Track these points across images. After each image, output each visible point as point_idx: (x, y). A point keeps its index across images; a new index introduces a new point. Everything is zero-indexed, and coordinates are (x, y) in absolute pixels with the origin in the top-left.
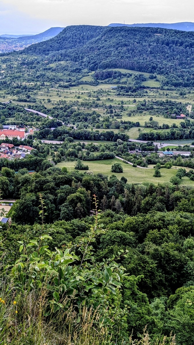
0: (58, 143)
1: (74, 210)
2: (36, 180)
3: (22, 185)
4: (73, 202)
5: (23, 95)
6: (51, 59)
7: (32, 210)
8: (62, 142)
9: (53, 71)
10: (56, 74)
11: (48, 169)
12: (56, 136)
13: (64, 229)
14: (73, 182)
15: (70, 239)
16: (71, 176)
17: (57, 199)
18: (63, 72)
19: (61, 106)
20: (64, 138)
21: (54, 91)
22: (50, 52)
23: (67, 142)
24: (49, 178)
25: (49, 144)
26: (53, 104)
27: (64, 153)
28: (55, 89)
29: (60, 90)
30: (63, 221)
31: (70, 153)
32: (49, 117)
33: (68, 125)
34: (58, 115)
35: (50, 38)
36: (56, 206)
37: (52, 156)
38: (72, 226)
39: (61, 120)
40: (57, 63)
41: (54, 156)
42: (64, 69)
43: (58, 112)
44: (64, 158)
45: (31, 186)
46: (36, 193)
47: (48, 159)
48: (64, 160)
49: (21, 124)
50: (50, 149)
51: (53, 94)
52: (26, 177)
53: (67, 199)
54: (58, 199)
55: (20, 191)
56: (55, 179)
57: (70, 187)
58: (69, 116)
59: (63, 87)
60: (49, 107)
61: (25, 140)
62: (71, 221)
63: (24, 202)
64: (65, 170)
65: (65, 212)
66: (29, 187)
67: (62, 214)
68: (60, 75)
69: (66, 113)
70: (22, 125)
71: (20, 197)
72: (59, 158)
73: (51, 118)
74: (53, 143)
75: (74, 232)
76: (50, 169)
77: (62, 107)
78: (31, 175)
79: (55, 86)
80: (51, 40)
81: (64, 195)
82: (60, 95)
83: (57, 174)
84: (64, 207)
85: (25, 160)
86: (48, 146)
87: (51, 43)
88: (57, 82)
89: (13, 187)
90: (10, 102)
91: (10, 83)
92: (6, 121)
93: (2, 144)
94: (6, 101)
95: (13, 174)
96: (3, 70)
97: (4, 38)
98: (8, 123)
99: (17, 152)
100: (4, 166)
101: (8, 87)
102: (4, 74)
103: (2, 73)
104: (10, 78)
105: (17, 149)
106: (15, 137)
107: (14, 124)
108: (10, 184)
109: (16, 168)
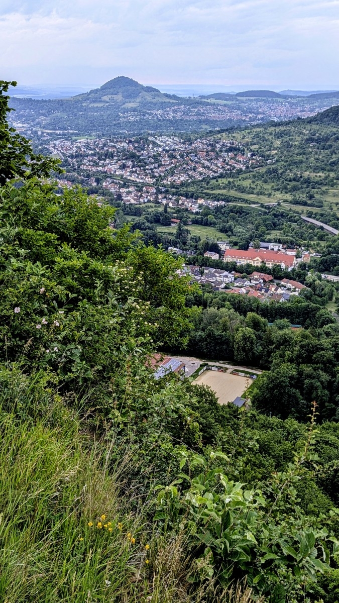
2: (302, 343)
3: (277, 348)
5: (303, 193)
7: (288, 394)
11: (326, 327)
13: (338, 438)
17: (335, 381)
24: (325, 342)
25: (334, 283)
37: (337, 305)
45: (292, 352)
46: (298, 364)
47: (329, 309)
49: (292, 243)
50: (335, 290)
52: (285, 334)
54: (336, 383)
55: (272, 357)
56: (335, 345)
61: (294, 270)
63: (276, 377)
66: (287, 353)
71: (270, 367)
76: (330, 327)
78: (295, 331)
85: (289, 304)
86: (333, 286)
89: (260, 348)
90: (279, 204)
91: (283, 172)
92: (266, 236)
93: (255, 273)
94: (272, 202)
95: (265, 326)
96: (275, 149)
97: (285, 97)
98: (269, 239)
99: (276, 290)
100: (252, 310)
101: (279, 178)
102: (275, 156)
103: (272, 154)
104: (285, 164)
105: (278, 284)
106: (277, 264)
107: (279, 241)
108: (257, 343)
109: (272, 316)
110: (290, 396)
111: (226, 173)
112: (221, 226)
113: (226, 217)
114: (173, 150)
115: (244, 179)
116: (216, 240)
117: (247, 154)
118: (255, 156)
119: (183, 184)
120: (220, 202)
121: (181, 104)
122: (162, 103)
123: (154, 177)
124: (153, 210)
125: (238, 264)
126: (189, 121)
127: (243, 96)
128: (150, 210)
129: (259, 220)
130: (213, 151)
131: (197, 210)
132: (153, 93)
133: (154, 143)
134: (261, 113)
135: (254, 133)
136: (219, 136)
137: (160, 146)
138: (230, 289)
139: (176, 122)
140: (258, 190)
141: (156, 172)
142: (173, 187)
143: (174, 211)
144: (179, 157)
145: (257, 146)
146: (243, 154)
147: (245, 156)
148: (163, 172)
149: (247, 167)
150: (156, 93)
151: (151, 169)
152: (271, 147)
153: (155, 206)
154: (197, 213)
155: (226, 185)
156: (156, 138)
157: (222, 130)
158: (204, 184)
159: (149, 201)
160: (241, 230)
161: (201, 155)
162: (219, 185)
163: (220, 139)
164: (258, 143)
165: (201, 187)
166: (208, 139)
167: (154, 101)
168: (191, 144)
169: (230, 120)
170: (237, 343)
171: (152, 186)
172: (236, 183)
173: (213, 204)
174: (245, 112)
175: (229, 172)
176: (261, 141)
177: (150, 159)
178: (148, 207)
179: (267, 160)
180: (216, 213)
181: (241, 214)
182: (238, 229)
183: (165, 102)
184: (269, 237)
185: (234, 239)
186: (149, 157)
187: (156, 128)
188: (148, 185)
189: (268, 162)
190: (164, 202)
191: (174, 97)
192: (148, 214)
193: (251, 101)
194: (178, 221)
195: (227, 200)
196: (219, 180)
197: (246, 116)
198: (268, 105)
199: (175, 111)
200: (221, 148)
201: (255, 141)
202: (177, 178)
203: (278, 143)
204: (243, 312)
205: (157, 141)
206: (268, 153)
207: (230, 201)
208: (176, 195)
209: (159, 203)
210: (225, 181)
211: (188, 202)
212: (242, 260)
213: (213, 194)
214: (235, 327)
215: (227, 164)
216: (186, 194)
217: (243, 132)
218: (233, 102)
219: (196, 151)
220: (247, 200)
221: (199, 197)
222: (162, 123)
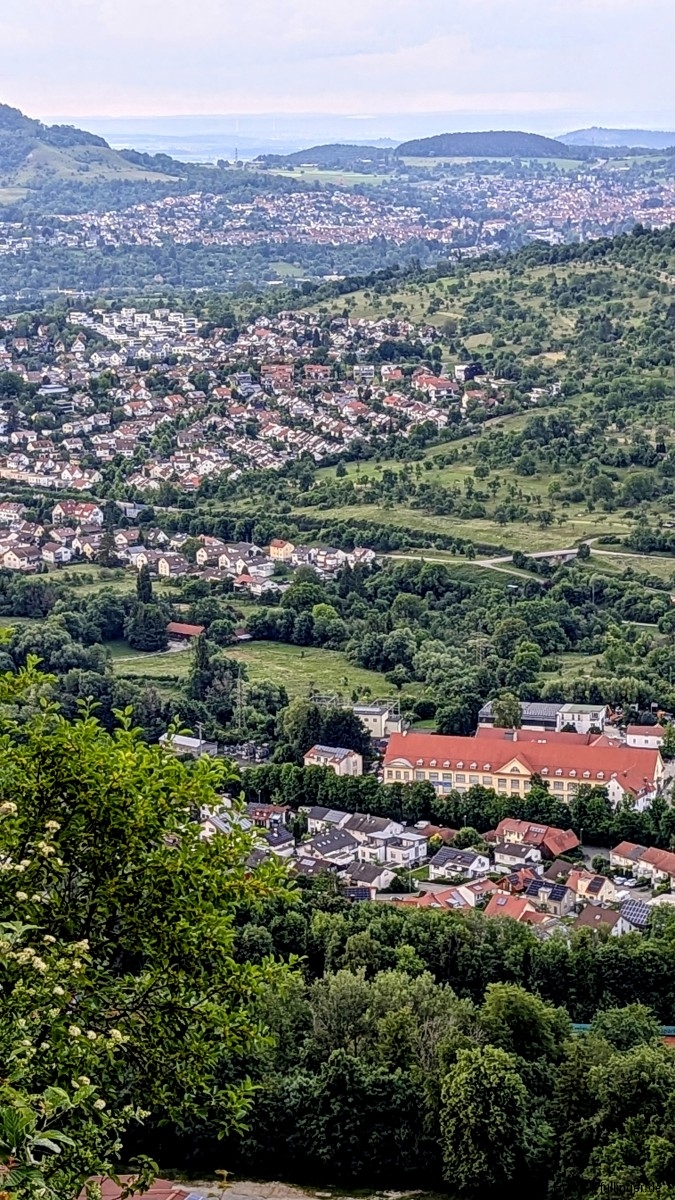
49: (642, 699)
52: (641, 1068)
61: (657, 806)
70: (643, 707)
85: (648, 945)
89: (546, 1128)
90: (584, 554)
91: (593, 431)
92: (540, 676)
93: (507, 824)
94: (556, 547)
95: (559, 1037)
96: (556, 347)
97: (585, 154)
98: (554, 689)
99: (594, 888)
100: (504, 975)
101: (577, 455)
102: (558, 371)
103: (546, 364)
104: (597, 400)
105: (600, 866)
106: (593, 784)
107: (595, 697)
108: (533, 1108)
109: (582, 996)
111: (375, 444)
112: (365, 643)
113: (382, 609)
114: (166, 361)
115: (445, 462)
116: (348, 698)
117: (452, 366)
118: (482, 373)
119: (208, 489)
120: (358, 552)
121: (191, 187)
122: (117, 186)
123: (95, 464)
124: (95, 590)
125: (440, 791)
126: (225, 249)
127: (426, 155)
128: (82, 592)
129: (510, 617)
130: (320, 359)
131: (269, 585)
132: (79, 149)
133: (90, 336)
134: (495, 216)
135: (475, 290)
136: (341, 302)
137: (116, 348)
138: (414, 891)
139: (173, 255)
140: (500, 503)
141: (103, 446)
142: (173, 502)
143: (177, 592)
144: (188, 386)
145: (487, 339)
146: (437, 370)
147: (444, 376)
148: (128, 444)
149: (455, 417)
150: (93, 148)
151: (81, 435)
152: (539, 338)
153: (104, 577)
154: (269, 598)
155: (377, 485)
156: (98, 319)
157: (350, 281)
158: (291, 487)
159: (79, 558)
160: (445, 658)
161: (275, 375)
162: (350, 487)
163: (346, 314)
164: (492, 325)
165: (281, 497)
166: (300, 314)
167: (86, 178)
168: (235, 336)
169: (380, 244)
170: (453, 1114)
171: (87, 500)
172: (413, 478)
173: (328, 560)
174: (435, 214)
175: (384, 437)
176: (501, 320)
177: (77, 397)
178: (77, 582)
179: (529, 388)
180: (343, 596)
181: (439, 595)
182: (432, 654)
183: (127, 183)
184: (551, 680)
185: (417, 693)
186: (72, 391)
187: (95, 279)
188: (72, 496)
189: (535, 395)
190: (139, 559)
191: (162, 162)
192: (76, 609)
193: (457, 170)
194: (196, 630)
195: (383, 543)
196: (350, 468)
197: (439, 226)
198: (519, 184)
199: (166, 216)
200: (351, 348)
201: (479, 318)
202: (185, 466)
203: (566, 324)
204: (469, 985)
205: (102, 329)
206: (530, 362)
207: (397, 547)
208: (185, 530)
209: (117, 563)
210: (372, 471)
211: (233, 558)
212: (454, 774)
213: (326, 523)
214: (440, 1047)
215: (378, 408)
216: (224, 524)
217: (432, 287)
218: (387, 178)
219: (253, 364)
220: (460, 542)
221: (275, 535)
222: (119, 261)
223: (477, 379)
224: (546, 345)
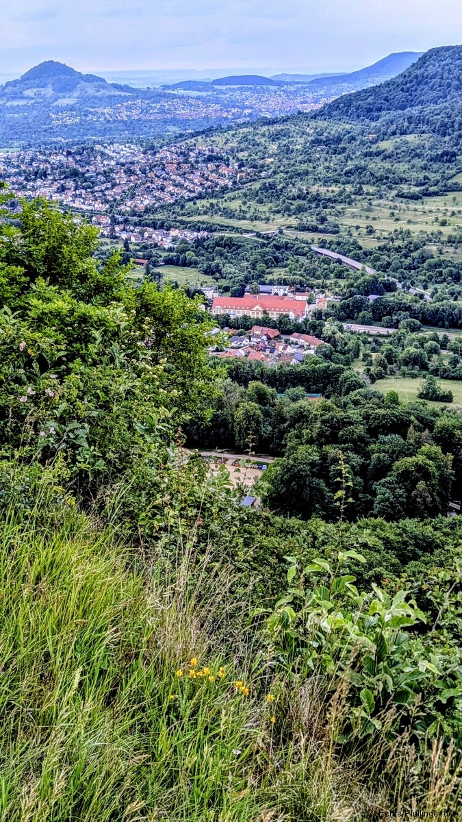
0: (384, 331)
1: (408, 497)
2: (324, 417)
3: (292, 426)
4: (406, 477)
5: (312, 214)
6: (383, 129)
7: (309, 486)
8: (391, 331)
9: (385, 158)
10: (392, 166)
11: (353, 394)
12: (380, 314)
13: (380, 539)
14: (411, 429)
15: (393, 565)
16: (408, 413)
17: (369, 464)
18: (410, 162)
19: (397, 243)
20: (398, 321)
21: (382, 208)
22: (384, 113)
23: (403, 331)
24: (354, 413)
25: (360, 335)
26: (379, 238)
27: (396, 357)
28: (386, 202)
29: (398, 205)
30: (379, 520)
31: (409, 358)
32: (367, 269)
33: (410, 290)
34: (389, 264)
35: (386, 79)
36: (366, 481)
37: (365, 363)
38: (400, 534)
39: (395, 277)
40: (398, 139)
41: (371, 364)
42: (412, 155)
43: (389, 256)
44: (395, 369)
45: (311, 430)
46: (320, 445)
47: (355, 370)
48: (392, 373)
49: (301, 283)
50: (362, 345)
51: (381, 215)
52: (301, 407)
53: (394, 468)
54: (371, 467)
55: (286, 439)
56: (367, 417)
57: (402, 441)
58: (415, 269)
59: (406, 197)
60: (369, 244)
61: (306, 321)
62: (398, 522)
63: (293, 465)
64: (394, 399)
65: (388, 500)
66: (304, 432)
67: (379, 504)
68: (401, 167)
69: (408, 261)
70: (301, 286)
71: (284, 452)
72: (382, 369)
73: (370, 271)
74: (371, 332)
75: (405, 549)
76: (359, 393)
77: (399, 247)
78: (314, 403)
79: (388, 195)
80: (388, 84)
81: (385, 458)
82: (397, 217)
83: (375, 406)
84: (383, 486)
85: (303, 367)
86: (358, 339)
87: (388, 92)
88: (394, 186)
89: (270, 428)
90: (281, 232)
91: (284, 187)
92: (266, 276)
93: (255, 328)
94: (270, 229)
95: (273, 398)
96: (270, 156)
97: (280, 84)
98: (271, 280)
99: (285, 348)
100: (255, 378)
101: (278, 196)
102: (271, 165)
103: (267, 163)
104: (285, 176)
106: (284, 313)
107: (284, 283)
108: (265, 422)
109: (281, 384)
110: (312, 489)
111: (206, 193)
112: (205, 265)
113: (210, 253)
114: (131, 163)
115: (232, 199)
116: (199, 285)
117: (233, 164)
118: (244, 166)
119: (147, 210)
120: (202, 232)
121: (137, 97)
122: (110, 97)
123: (107, 202)
124: (109, 247)
125: (232, 317)
126: (150, 121)
127: (222, 84)
128: (104, 248)
129: (256, 255)
130: (186, 162)
131: (171, 245)
132: (96, 83)
133: (103, 154)
134: (248, 108)
135: (241, 135)
136: (193, 140)
137: (112, 158)
138: (223, 351)
139: (131, 123)
140: (251, 214)
141: (109, 195)
142: (135, 215)
143: (138, 248)
144: (139, 172)
145: (246, 153)
146: (228, 165)
147: (231, 167)
148: (118, 194)
149: (235, 183)
150: (101, 83)
151: (101, 191)
152: (264, 153)
153: (112, 242)
154: (170, 250)
155: (208, 208)
156: (105, 147)
157: (196, 132)
158: (177, 209)
159: (103, 236)
160: (233, 270)
161: (170, 168)
162: (198, 209)
163: (195, 145)
164: (248, 148)
165: (174, 213)
166: (178, 145)
167: (99, 94)
168: (155, 153)
169: (207, 119)
170: (238, 424)
171: (104, 215)
172: (220, 205)
173: (191, 236)
174: (226, 107)
175: (210, 190)
176: (250, 146)
177: (99, 176)
178: (102, 244)
179: (261, 172)
180: (197, 248)
181: (230, 248)
182: (228, 269)
183: (114, 96)
184: (270, 277)
185: (224, 283)
186: (97, 175)
187: (104, 132)
188: (99, 213)
189: (263, 174)
190: (124, 236)
191: (126, 88)
192: (102, 254)
193: (234, 90)
194: (145, 262)
195: (210, 229)
196: (198, 202)
197: (227, 111)
198: (256, 95)
199: (129, 108)
200: (197, 157)
201: (243, 146)
202: (139, 202)
203: (273, 148)
204: (243, 382)
205: (107, 151)
206: (261, 162)
207: (215, 231)
208: (140, 225)
209: (116, 237)
210: (205, 203)
211: (158, 235)
212: (237, 311)
213: (190, 222)
214: (234, 403)
215: (207, 180)
216: (153, 223)
217: (226, 134)
218: (208, 93)
219: (162, 163)
220: (237, 228)
221: (172, 227)
222: (112, 126)
223: (242, 169)
224: (266, 156)
